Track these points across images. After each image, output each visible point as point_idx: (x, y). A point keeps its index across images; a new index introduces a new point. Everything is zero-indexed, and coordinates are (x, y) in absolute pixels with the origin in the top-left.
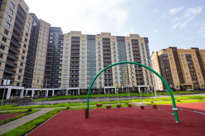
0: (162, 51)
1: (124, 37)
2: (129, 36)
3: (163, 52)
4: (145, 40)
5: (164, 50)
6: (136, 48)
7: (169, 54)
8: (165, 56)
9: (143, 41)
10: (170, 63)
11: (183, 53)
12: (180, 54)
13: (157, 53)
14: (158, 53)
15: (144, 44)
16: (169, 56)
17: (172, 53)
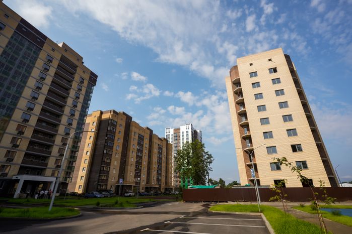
0: (112, 113)
1: (45, 38)
2: (60, 45)
3: (113, 115)
4: (90, 77)
5: (115, 112)
6: (64, 81)
7: (120, 122)
8: (112, 124)
9: (87, 77)
10: (116, 138)
11: (137, 131)
12: (133, 129)
13: (102, 113)
14: (103, 115)
15: (86, 83)
16: (118, 126)
17: (124, 124)
